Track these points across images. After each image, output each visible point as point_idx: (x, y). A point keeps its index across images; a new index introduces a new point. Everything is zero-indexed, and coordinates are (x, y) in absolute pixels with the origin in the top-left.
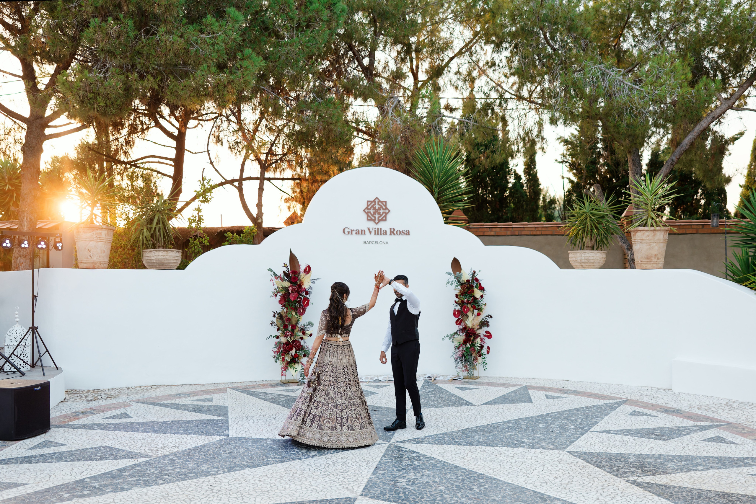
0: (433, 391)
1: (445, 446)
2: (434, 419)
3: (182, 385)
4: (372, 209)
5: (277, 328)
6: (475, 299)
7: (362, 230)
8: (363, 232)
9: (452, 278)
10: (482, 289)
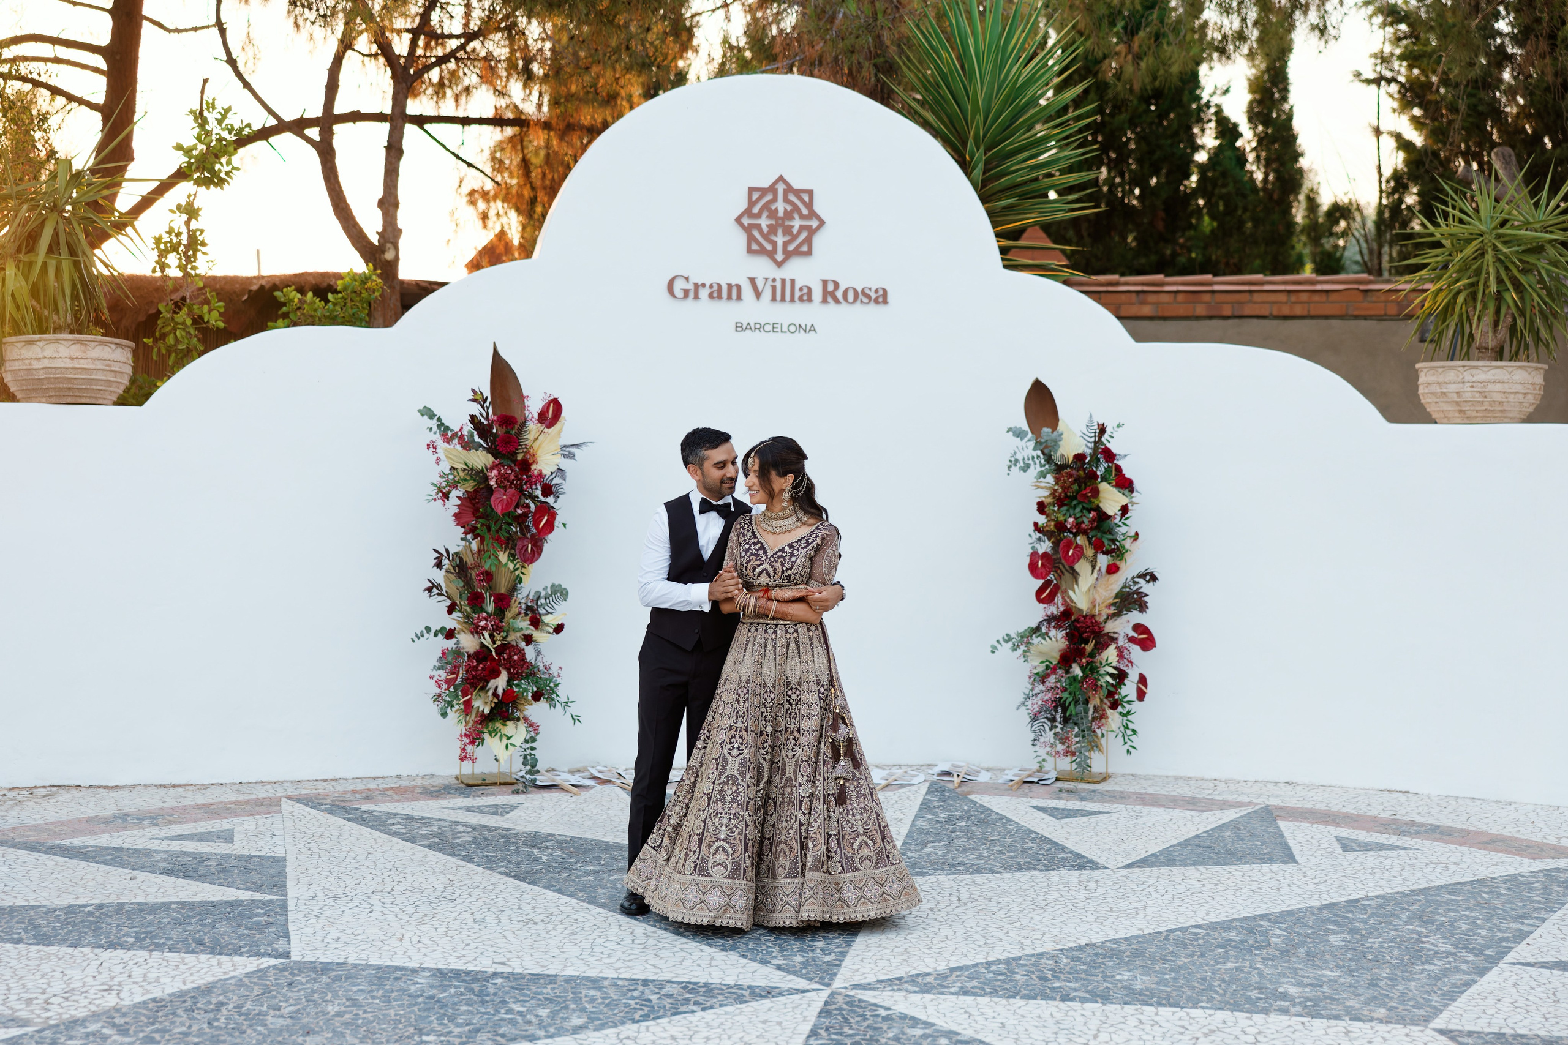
0: (961, 818)
1: (1018, 1002)
2: (973, 911)
3: (134, 786)
4: (765, 214)
5: (448, 603)
6: (1103, 517)
7: (730, 286)
8: (733, 293)
9: (1027, 449)
10: (1125, 484)
